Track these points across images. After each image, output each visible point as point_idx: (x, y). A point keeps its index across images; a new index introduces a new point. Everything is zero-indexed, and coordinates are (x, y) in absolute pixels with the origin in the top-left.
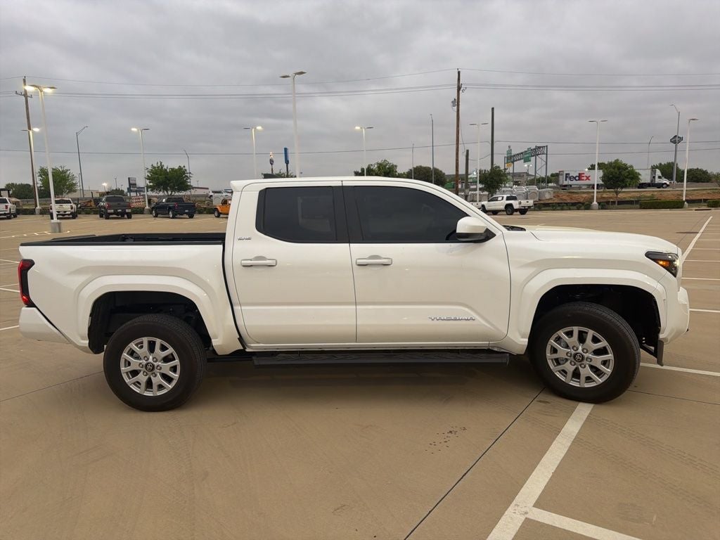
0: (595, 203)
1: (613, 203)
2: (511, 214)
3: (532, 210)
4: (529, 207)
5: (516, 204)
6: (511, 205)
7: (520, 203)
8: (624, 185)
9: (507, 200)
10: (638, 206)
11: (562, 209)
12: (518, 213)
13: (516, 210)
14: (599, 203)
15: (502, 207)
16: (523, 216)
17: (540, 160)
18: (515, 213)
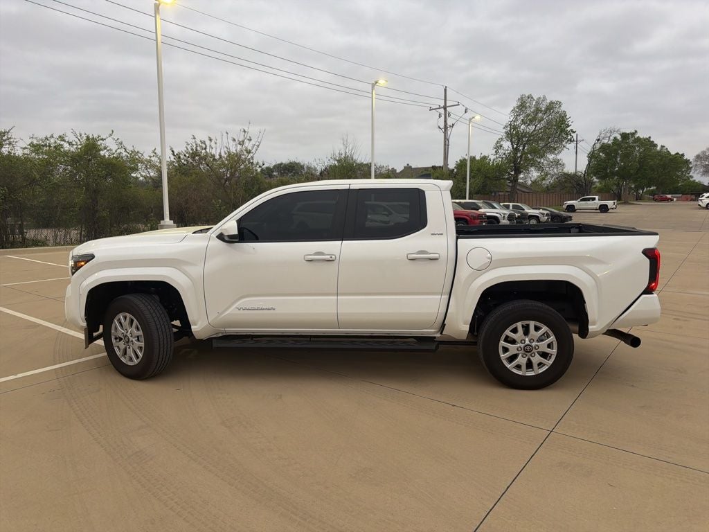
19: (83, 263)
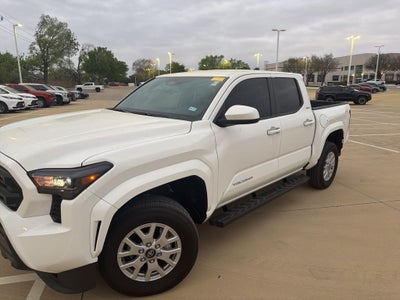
19: (92, 178)
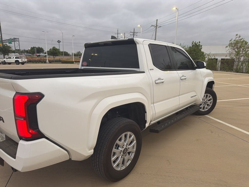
0: (47, 61)
1: (53, 61)
2: (18, 64)
3: (26, 63)
4: (26, 62)
5: (20, 60)
6: (18, 61)
7: (22, 60)
8: (57, 55)
9: (15, 58)
10: (61, 62)
11: (36, 63)
12: (21, 64)
13: (20, 63)
14: (49, 61)
15: (14, 62)
16: (23, 65)
17: (17, 43)
18: (20, 64)
